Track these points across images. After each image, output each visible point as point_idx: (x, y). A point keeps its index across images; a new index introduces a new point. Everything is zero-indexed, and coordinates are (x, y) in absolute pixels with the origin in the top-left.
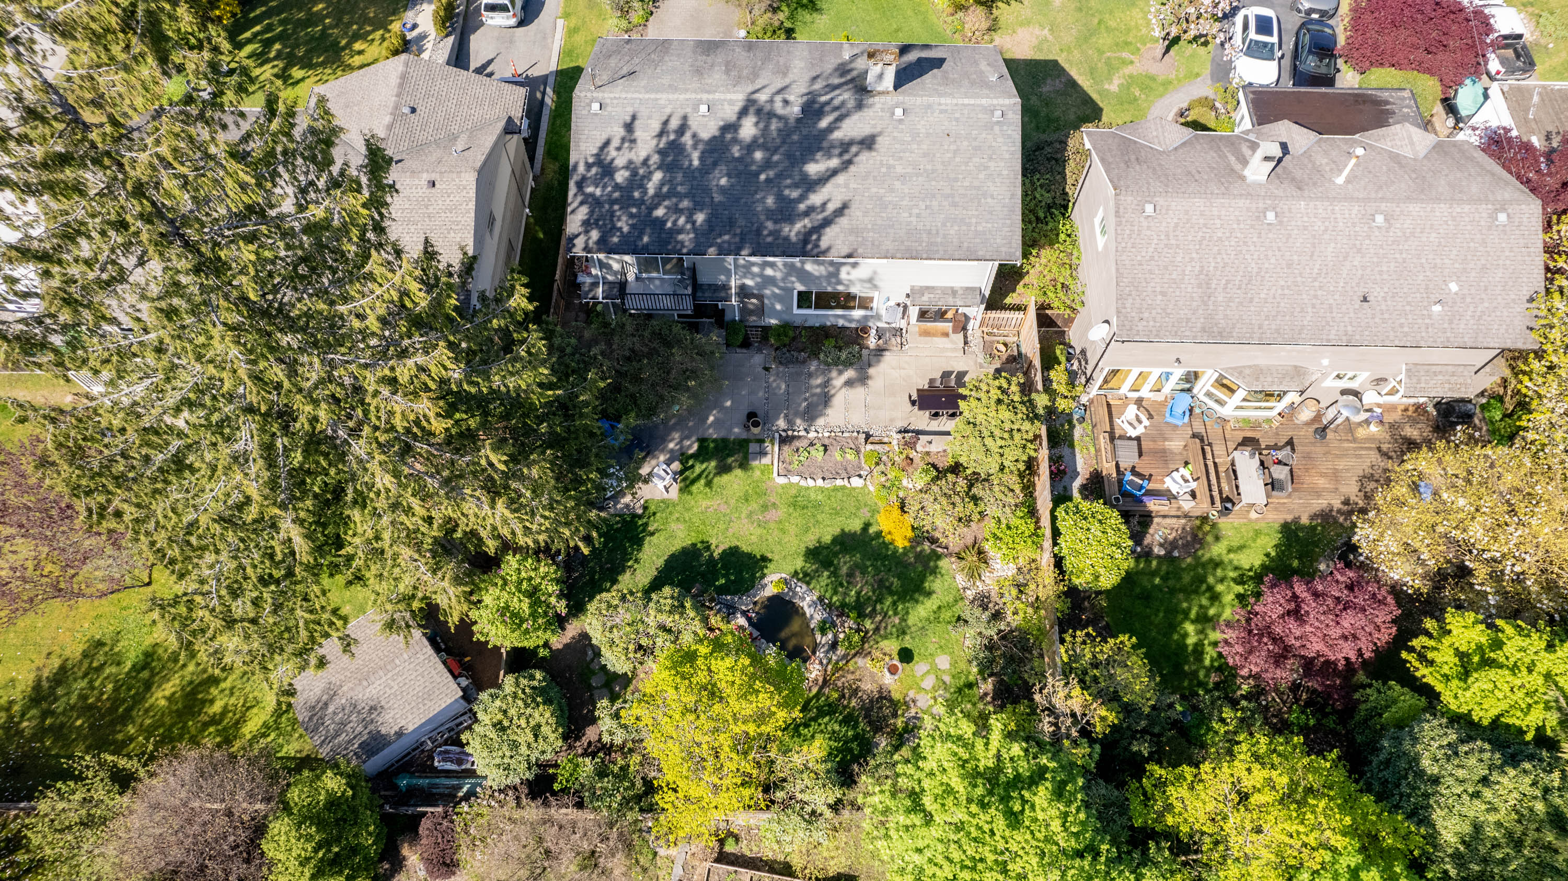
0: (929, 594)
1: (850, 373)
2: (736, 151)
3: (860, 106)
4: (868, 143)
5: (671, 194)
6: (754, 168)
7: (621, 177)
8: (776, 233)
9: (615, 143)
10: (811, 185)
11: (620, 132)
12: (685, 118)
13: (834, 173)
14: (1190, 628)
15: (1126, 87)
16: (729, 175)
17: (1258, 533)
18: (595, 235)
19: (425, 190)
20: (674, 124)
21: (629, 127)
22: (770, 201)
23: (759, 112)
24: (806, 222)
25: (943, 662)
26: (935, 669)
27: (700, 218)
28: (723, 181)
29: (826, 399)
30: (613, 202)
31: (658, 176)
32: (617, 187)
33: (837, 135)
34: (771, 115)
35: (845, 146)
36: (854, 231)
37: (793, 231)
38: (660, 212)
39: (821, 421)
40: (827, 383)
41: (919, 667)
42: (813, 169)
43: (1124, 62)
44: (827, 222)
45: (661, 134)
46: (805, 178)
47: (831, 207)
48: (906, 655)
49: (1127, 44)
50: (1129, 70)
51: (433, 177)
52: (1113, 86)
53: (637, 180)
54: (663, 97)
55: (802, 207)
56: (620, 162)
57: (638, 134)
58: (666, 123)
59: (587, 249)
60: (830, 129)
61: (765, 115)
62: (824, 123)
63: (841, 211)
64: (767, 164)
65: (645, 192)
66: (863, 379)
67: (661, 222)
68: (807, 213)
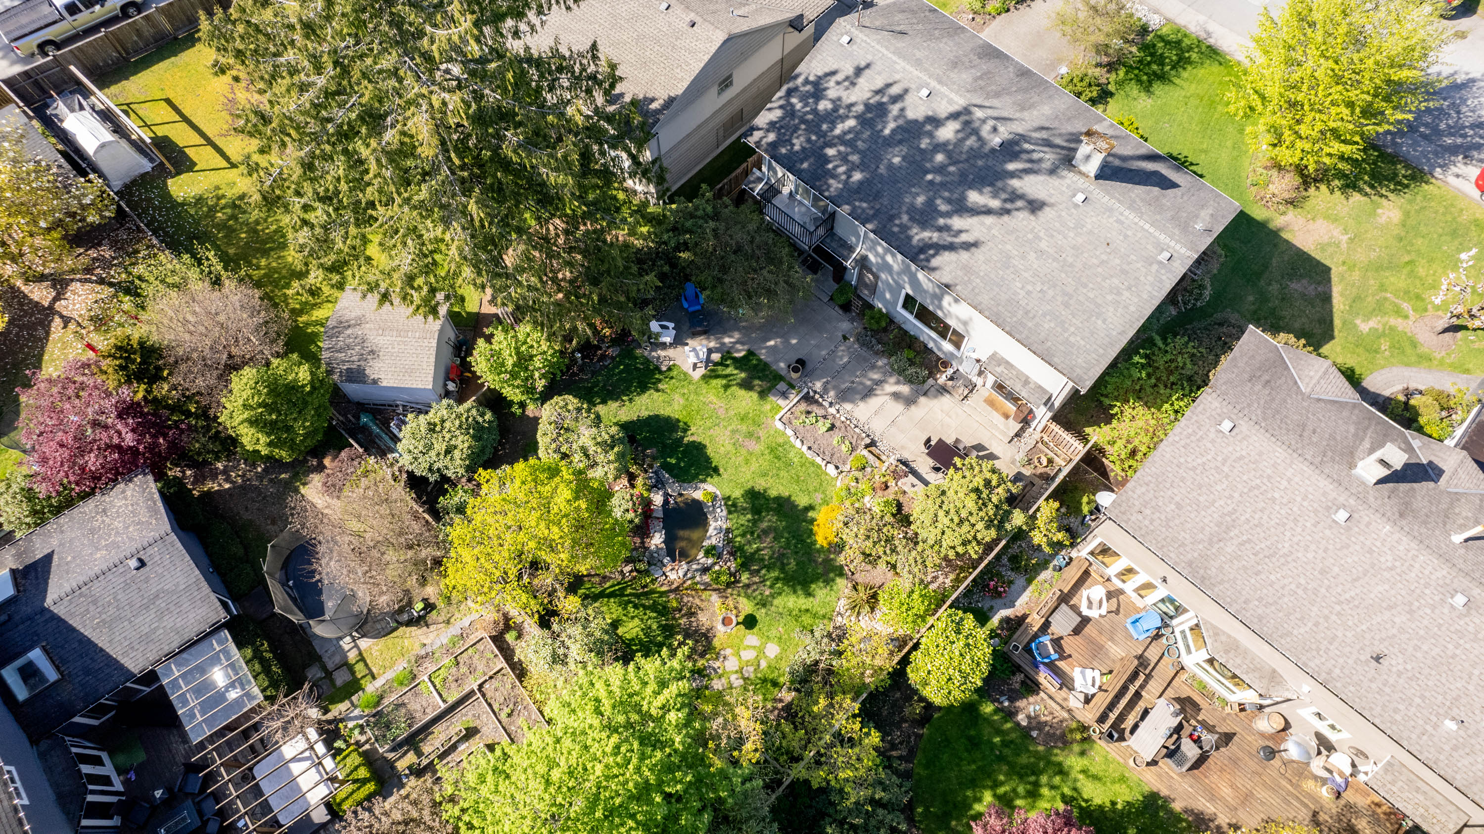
0: (809, 594)
1: (905, 389)
2: (924, 143)
3: (1052, 172)
4: (1035, 206)
5: (850, 144)
6: (928, 165)
7: (824, 105)
8: (904, 228)
9: (839, 77)
10: (962, 208)
11: (849, 70)
12: (906, 91)
13: (989, 212)
14: (988, 797)
15: (1378, 335)
16: (904, 158)
17: (1123, 779)
18: (772, 137)
19: (685, 26)
20: (895, 90)
21: (859, 71)
22: (920, 200)
23: (967, 123)
24: (935, 236)
25: (772, 650)
26: (761, 651)
27: (857, 176)
28: (896, 160)
29: (868, 393)
30: (803, 121)
31: (851, 123)
32: (815, 111)
33: (1015, 183)
34: (976, 132)
35: (1015, 196)
36: (966, 269)
37: (920, 235)
38: (831, 152)
39: (848, 406)
40: (879, 383)
41: (752, 638)
42: (974, 197)
43: (1398, 312)
44: (951, 247)
45: (877, 92)
46: (963, 199)
47: (964, 237)
48: (750, 622)
49: (1418, 297)
50: (1395, 322)
51: (697, 19)
52: (1364, 327)
53: (833, 117)
54: (901, 64)
55: (941, 221)
56: (832, 93)
57: (861, 81)
58: (889, 85)
59: (758, 143)
60: (1013, 175)
61: (969, 128)
62: (1011, 166)
63: (968, 246)
64: (940, 169)
65: (832, 130)
66: (910, 401)
67: (827, 160)
68: (940, 229)
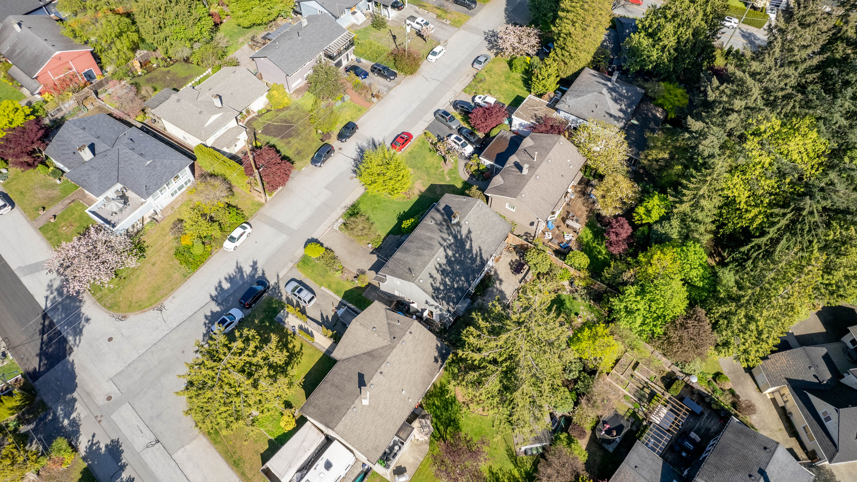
0: (564, 300)
2: (453, 259)
3: (461, 227)
4: (470, 232)
5: (453, 281)
6: (459, 258)
7: (442, 288)
8: (476, 266)
9: (433, 283)
10: (470, 250)
11: (431, 280)
12: (438, 263)
13: (471, 244)
15: (450, 177)
16: (458, 265)
17: (585, 231)
18: (451, 304)
20: (438, 266)
21: (431, 277)
22: (469, 261)
23: (448, 247)
24: (478, 258)
25: (582, 308)
26: (582, 311)
27: (463, 278)
28: (458, 267)
30: (446, 294)
31: (447, 280)
32: (443, 290)
33: (464, 237)
34: (450, 245)
35: (467, 237)
36: (486, 252)
37: (478, 262)
38: (456, 286)
41: (581, 314)
42: (468, 247)
43: (443, 173)
44: (481, 254)
45: (438, 272)
46: (468, 250)
47: (478, 250)
48: (577, 314)
53: (445, 284)
54: (429, 265)
55: (474, 256)
56: (438, 285)
57: (434, 276)
58: (436, 268)
59: (454, 308)
60: (461, 236)
61: (449, 246)
62: (459, 237)
63: (480, 250)
64: (460, 256)
65: (449, 285)
67: (458, 287)
68: (476, 258)
